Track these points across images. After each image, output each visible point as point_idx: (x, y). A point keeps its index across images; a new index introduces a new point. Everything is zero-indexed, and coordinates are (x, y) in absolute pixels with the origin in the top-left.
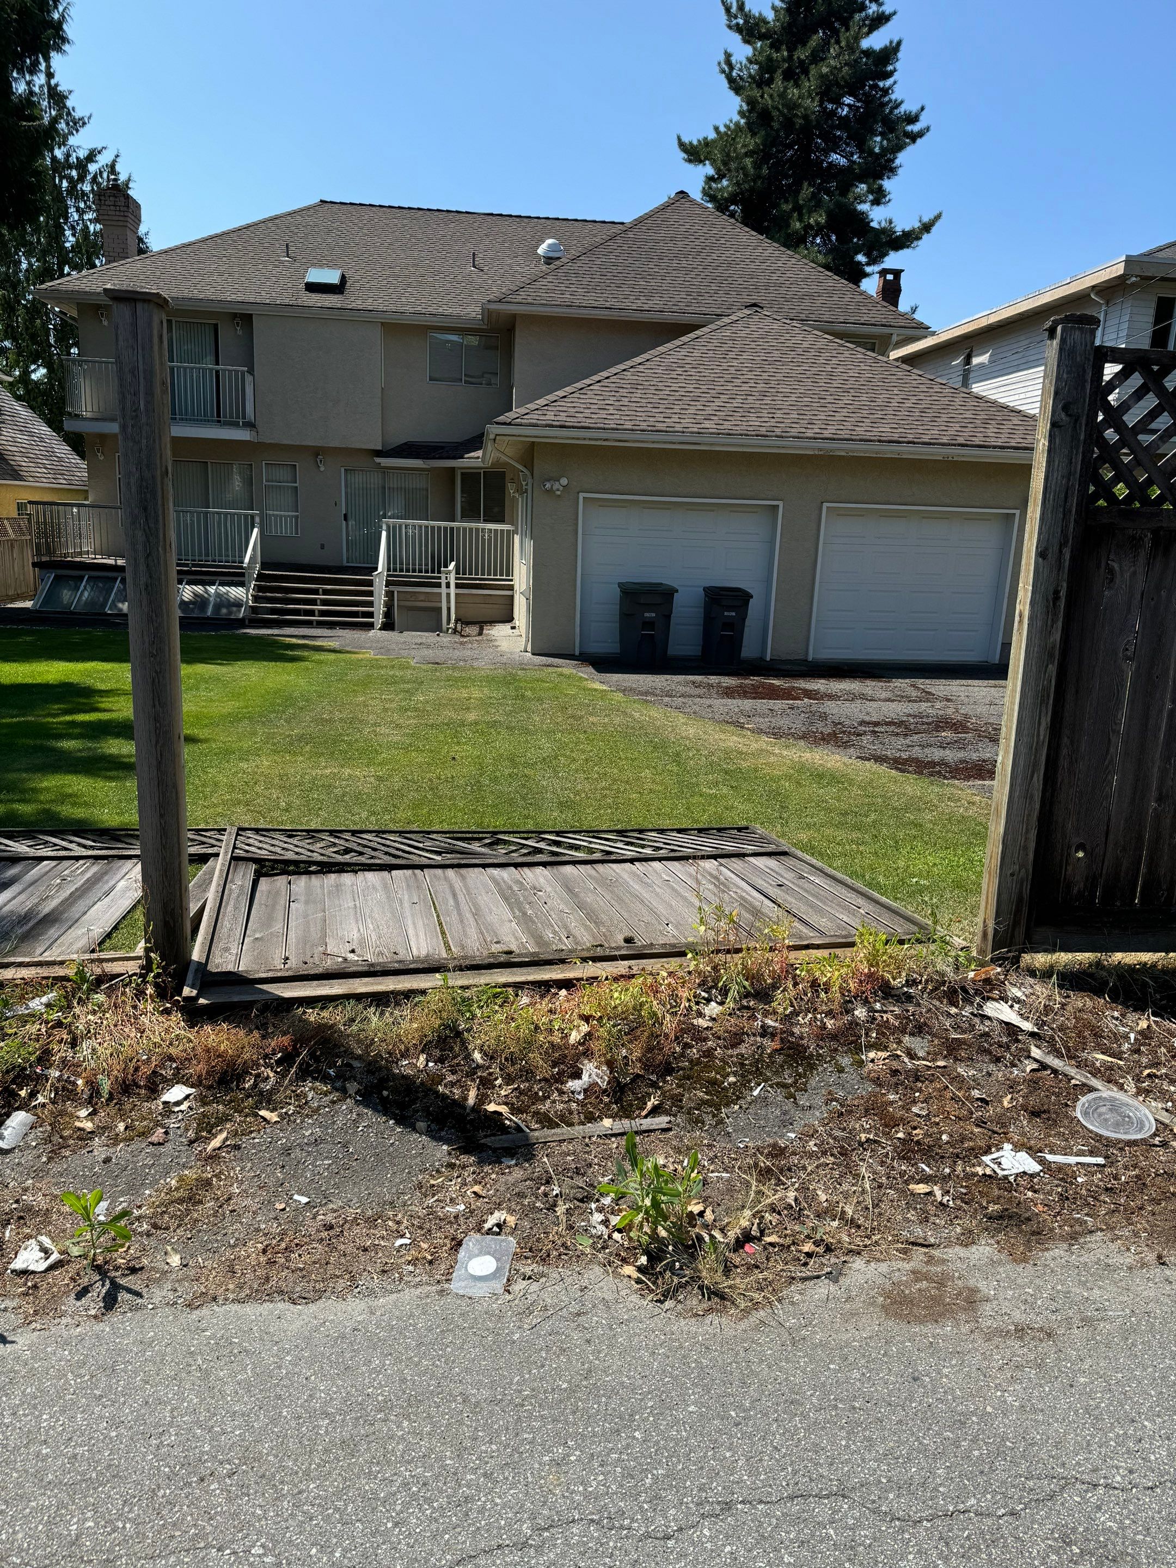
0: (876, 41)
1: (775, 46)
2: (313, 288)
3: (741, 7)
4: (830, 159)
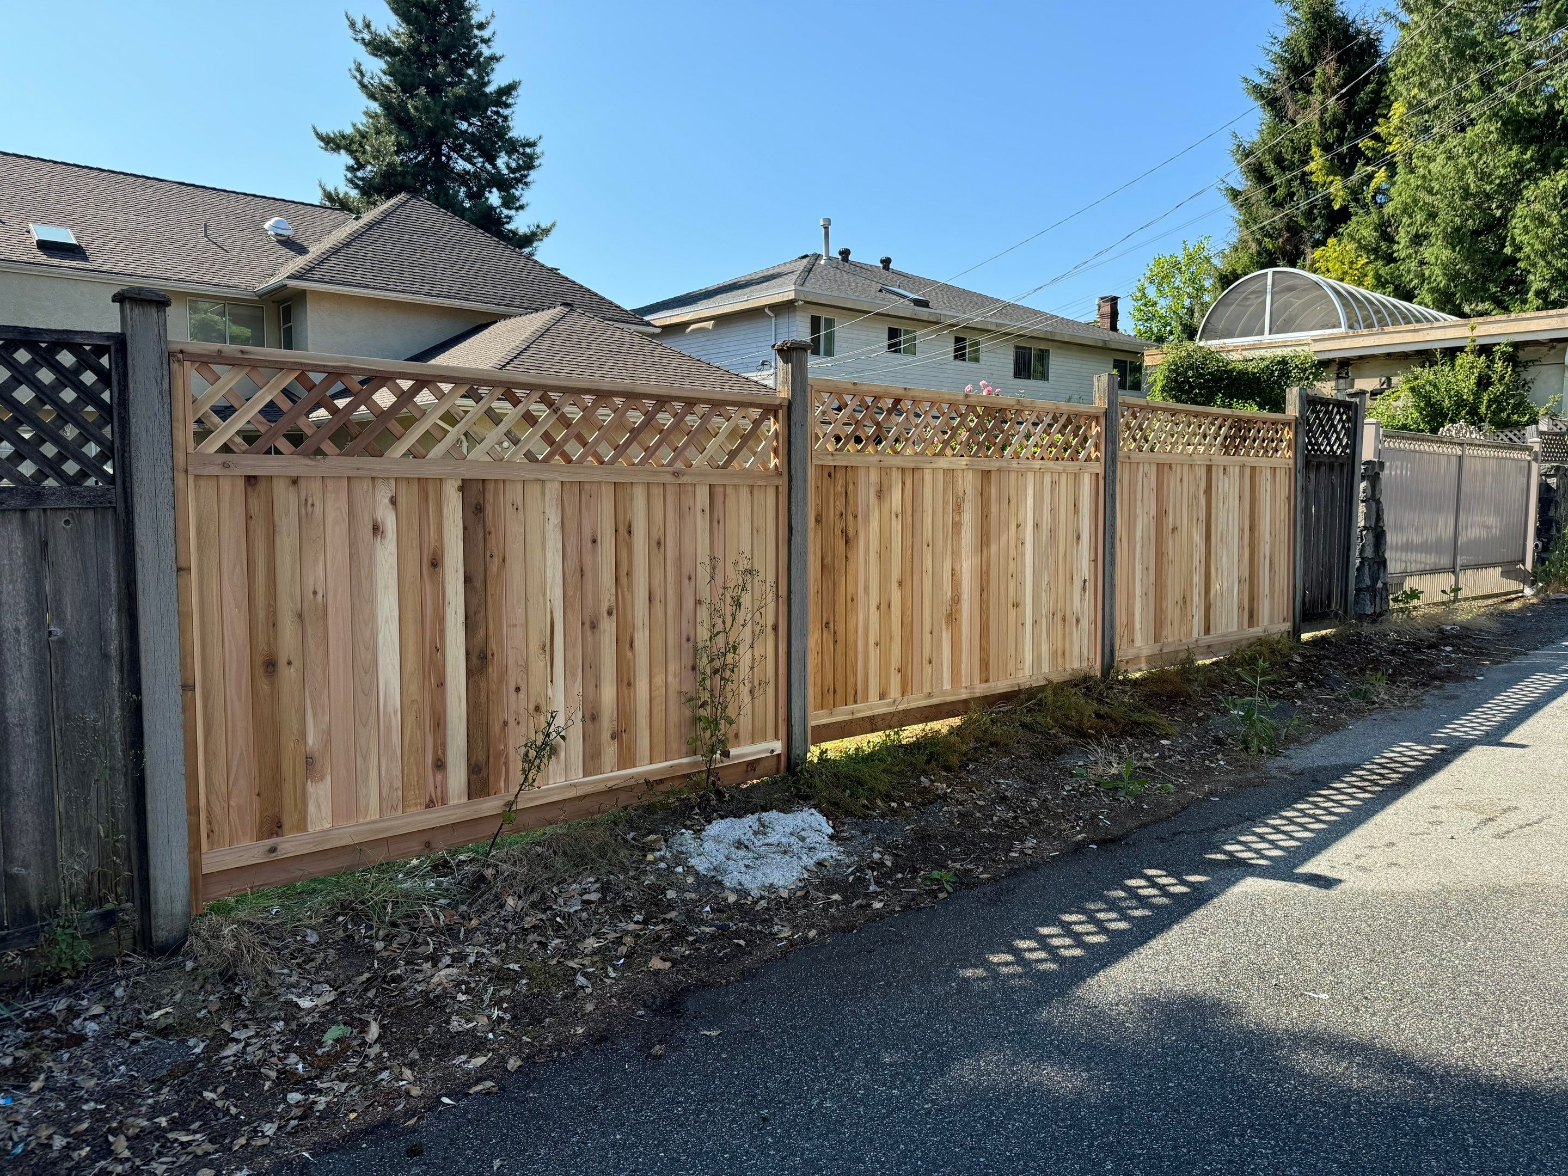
1: (406, 64)
2: (42, 246)
4: (461, 165)
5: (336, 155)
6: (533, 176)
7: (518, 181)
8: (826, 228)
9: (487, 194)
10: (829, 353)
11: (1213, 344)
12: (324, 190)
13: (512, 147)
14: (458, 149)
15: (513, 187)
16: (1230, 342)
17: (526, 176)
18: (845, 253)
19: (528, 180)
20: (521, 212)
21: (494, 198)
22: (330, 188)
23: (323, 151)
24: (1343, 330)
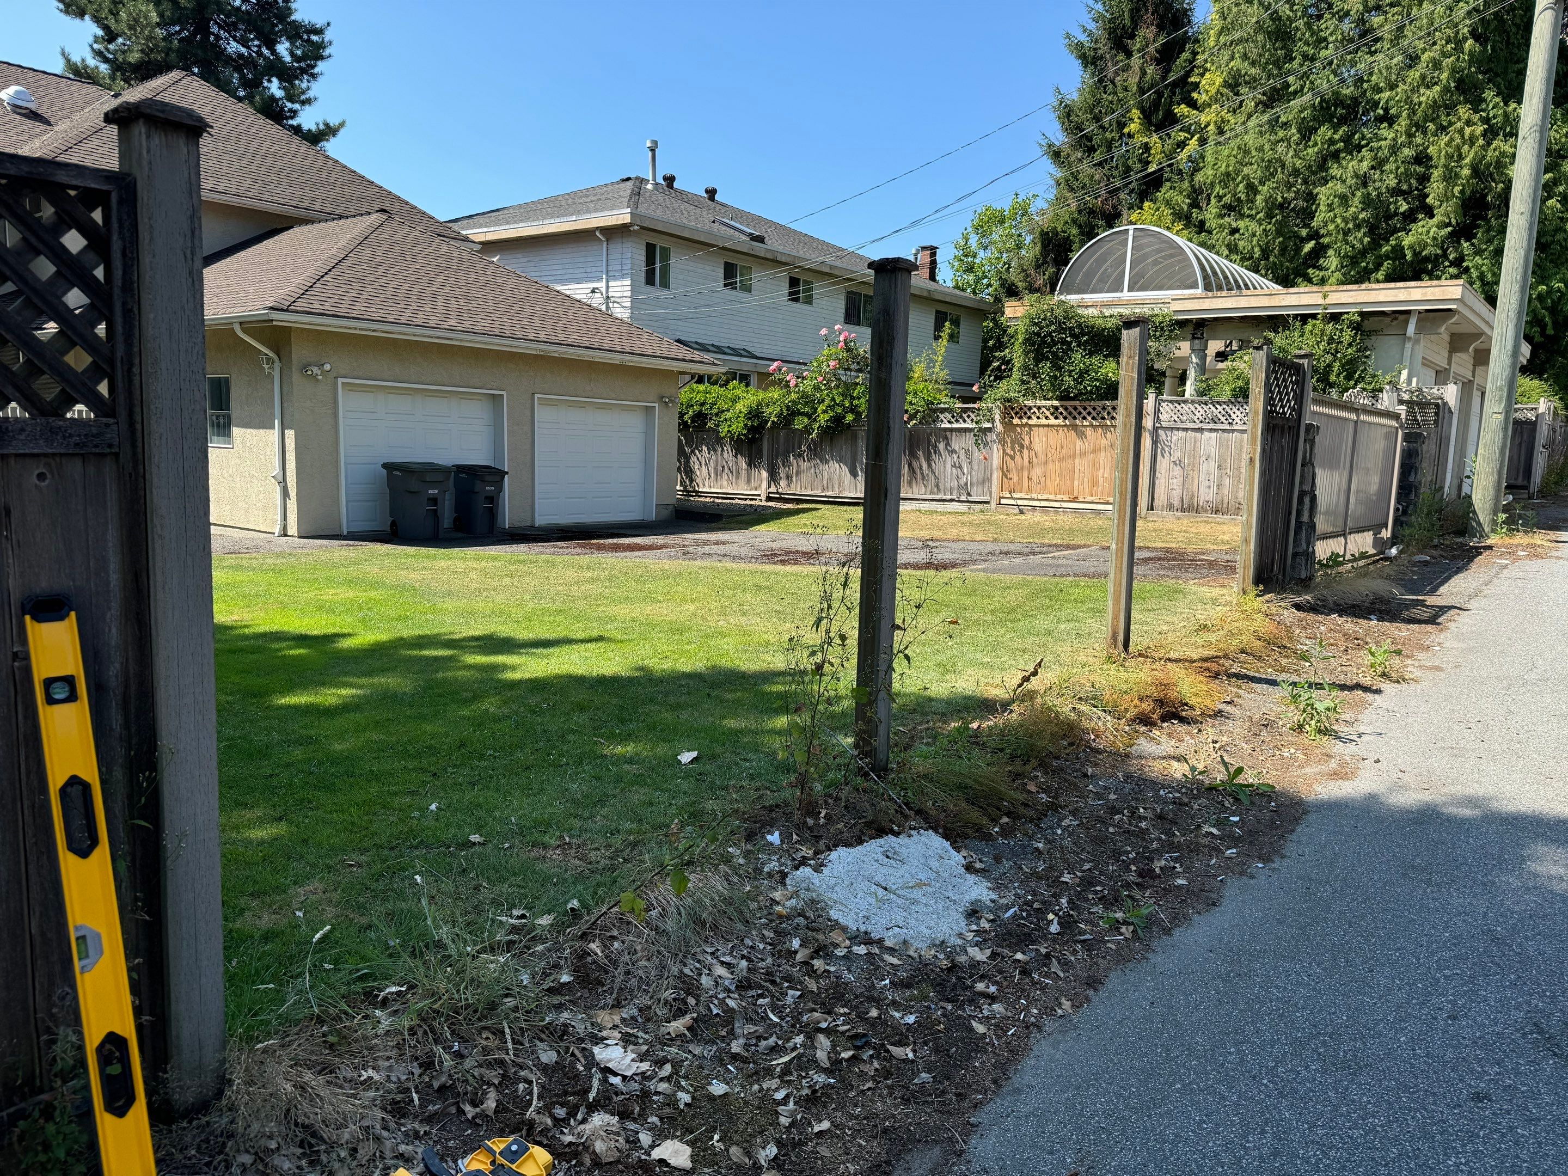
4: (233, 47)
5: (78, 21)
6: (321, 67)
7: (304, 71)
8: (653, 150)
9: (266, 84)
10: (665, 284)
11: (1073, 298)
12: (68, 61)
13: (296, 32)
14: (230, 28)
15: (297, 78)
16: (1088, 298)
17: (313, 67)
18: (670, 180)
19: (316, 70)
20: (307, 107)
21: (275, 88)
22: (76, 58)
23: (63, 16)
24: (1199, 291)
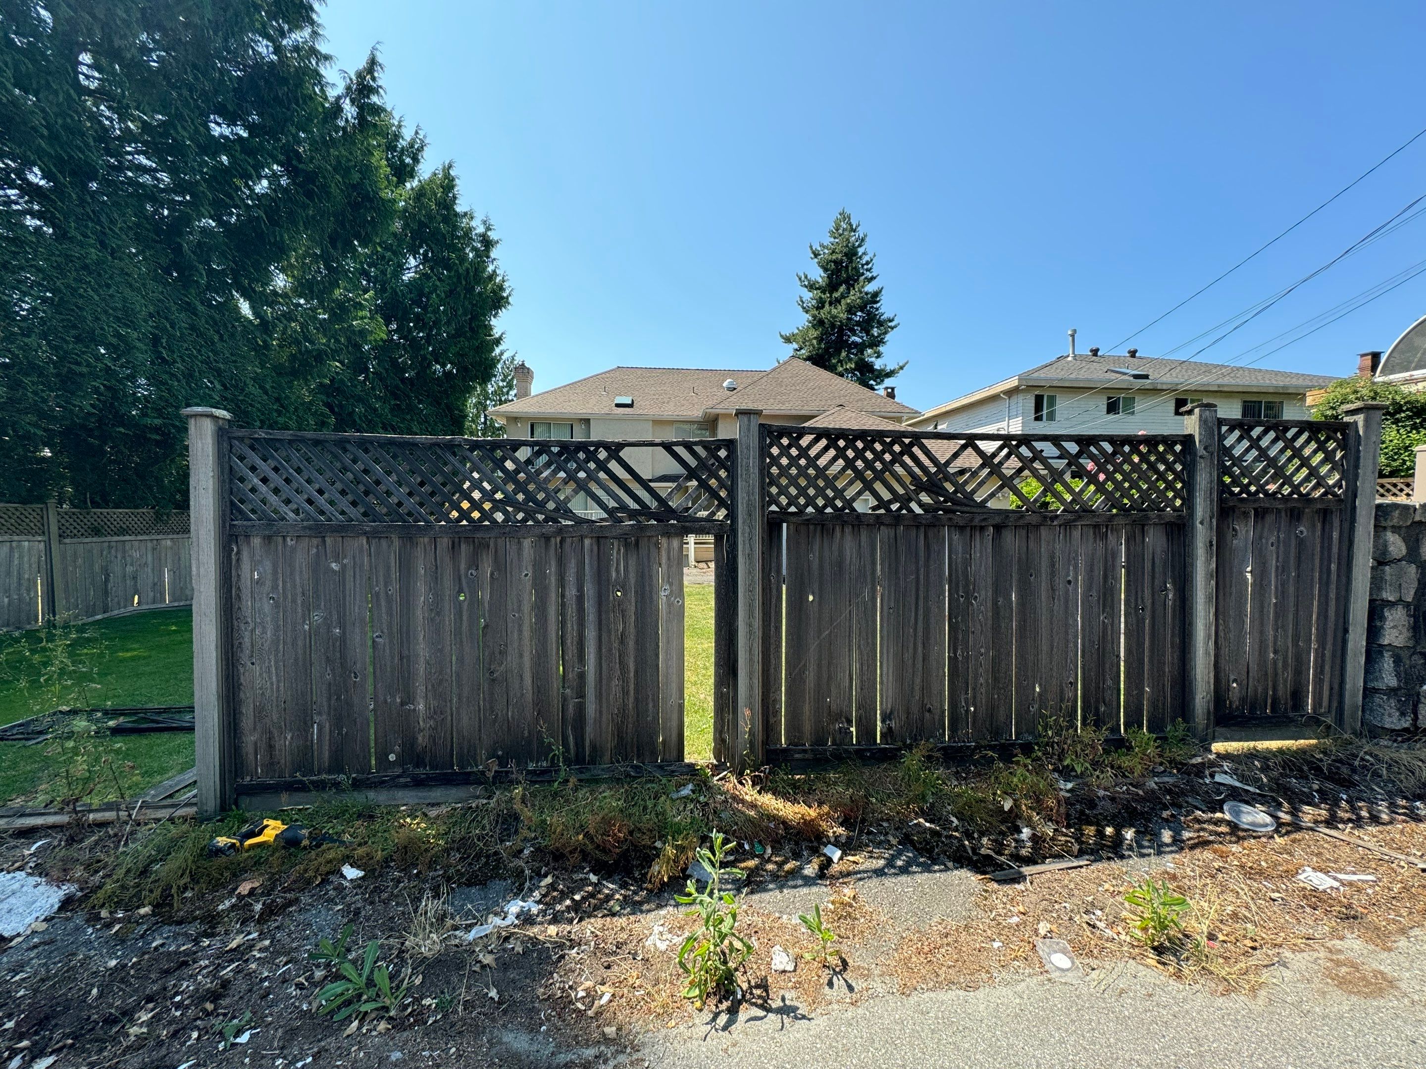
0: (870, 288)
1: (824, 292)
2: (618, 405)
3: (806, 277)
5: (790, 344)
6: (887, 337)
7: (881, 341)
8: (1073, 336)
10: (1051, 419)
11: (1393, 378)
15: (877, 345)
18: (1094, 351)
23: (784, 344)
